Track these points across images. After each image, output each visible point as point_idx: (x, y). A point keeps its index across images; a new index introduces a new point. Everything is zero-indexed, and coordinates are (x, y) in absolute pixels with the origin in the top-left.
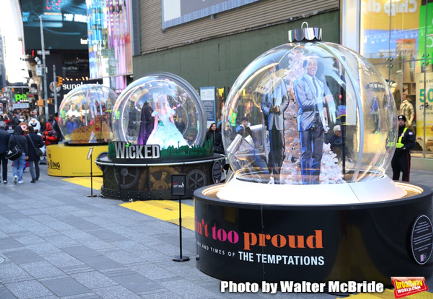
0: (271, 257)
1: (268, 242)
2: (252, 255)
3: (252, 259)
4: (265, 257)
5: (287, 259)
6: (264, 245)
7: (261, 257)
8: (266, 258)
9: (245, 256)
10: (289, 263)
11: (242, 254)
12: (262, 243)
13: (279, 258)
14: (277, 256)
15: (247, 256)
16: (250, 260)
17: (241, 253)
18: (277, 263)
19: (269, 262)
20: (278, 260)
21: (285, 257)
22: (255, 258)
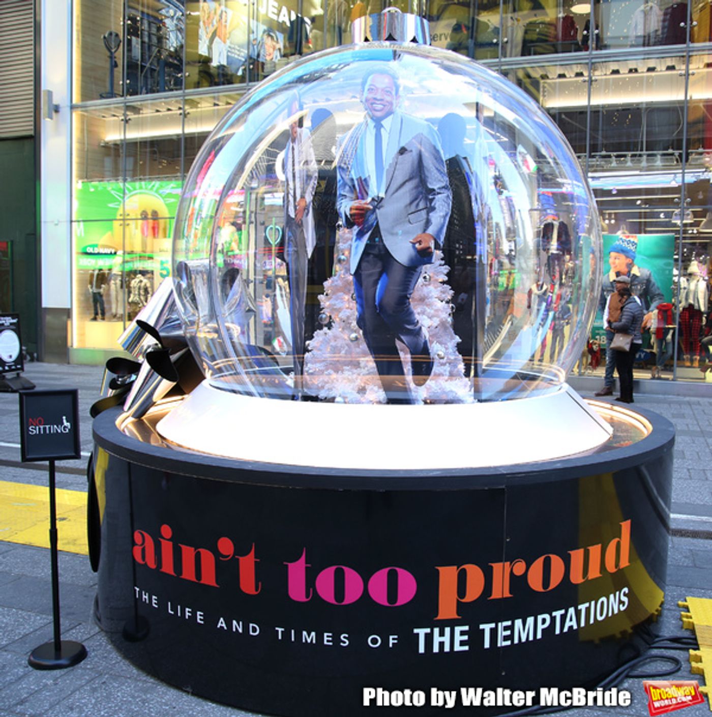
0: (524, 624)
1: (518, 583)
2: (462, 633)
3: (462, 643)
4: (506, 628)
5: (563, 618)
6: (507, 594)
7: (494, 632)
8: (508, 633)
9: (437, 639)
10: (566, 630)
11: (429, 638)
12: (501, 590)
13: (544, 621)
14: (540, 618)
15: (446, 639)
16: (457, 648)
17: (422, 632)
18: (539, 636)
19: (516, 641)
20: (540, 627)
21: (558, 614)
22: (475, 636)
